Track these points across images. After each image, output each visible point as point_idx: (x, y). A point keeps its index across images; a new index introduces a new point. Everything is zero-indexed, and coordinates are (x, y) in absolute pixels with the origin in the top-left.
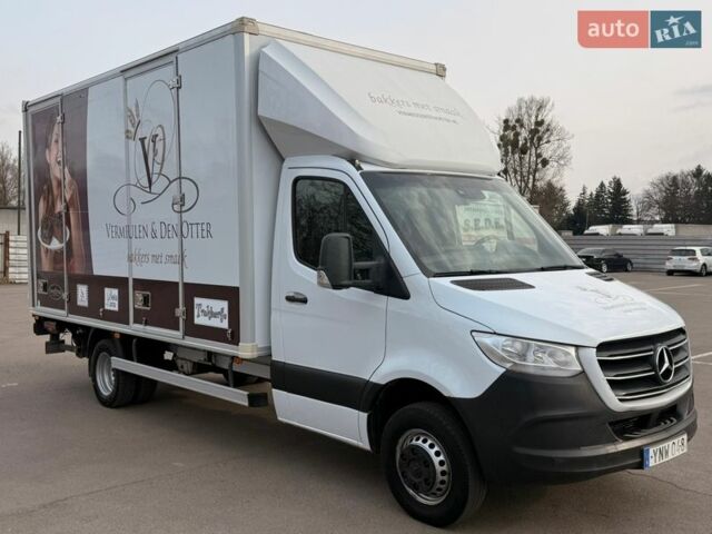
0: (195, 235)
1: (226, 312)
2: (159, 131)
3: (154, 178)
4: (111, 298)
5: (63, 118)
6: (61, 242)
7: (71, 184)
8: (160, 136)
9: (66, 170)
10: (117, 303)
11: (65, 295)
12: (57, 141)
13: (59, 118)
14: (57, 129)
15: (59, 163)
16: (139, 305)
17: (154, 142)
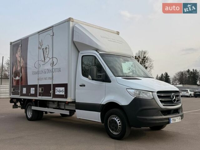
0: (56, 72)
1: (64, 90)
2: (48, 47)
3: (46, 58)
4: (32, 91)
5: (21, 45)
6: (19, 77)
7: (23, 62)
8: (48, 48)
9: (22, 58)
10: (34, 91)
11: (19, 91)
12: (19, 51)
13: (20, 46)
14: (19, 48)
15: (20, 57)
16: (40, 91)
17: (46, 49)
